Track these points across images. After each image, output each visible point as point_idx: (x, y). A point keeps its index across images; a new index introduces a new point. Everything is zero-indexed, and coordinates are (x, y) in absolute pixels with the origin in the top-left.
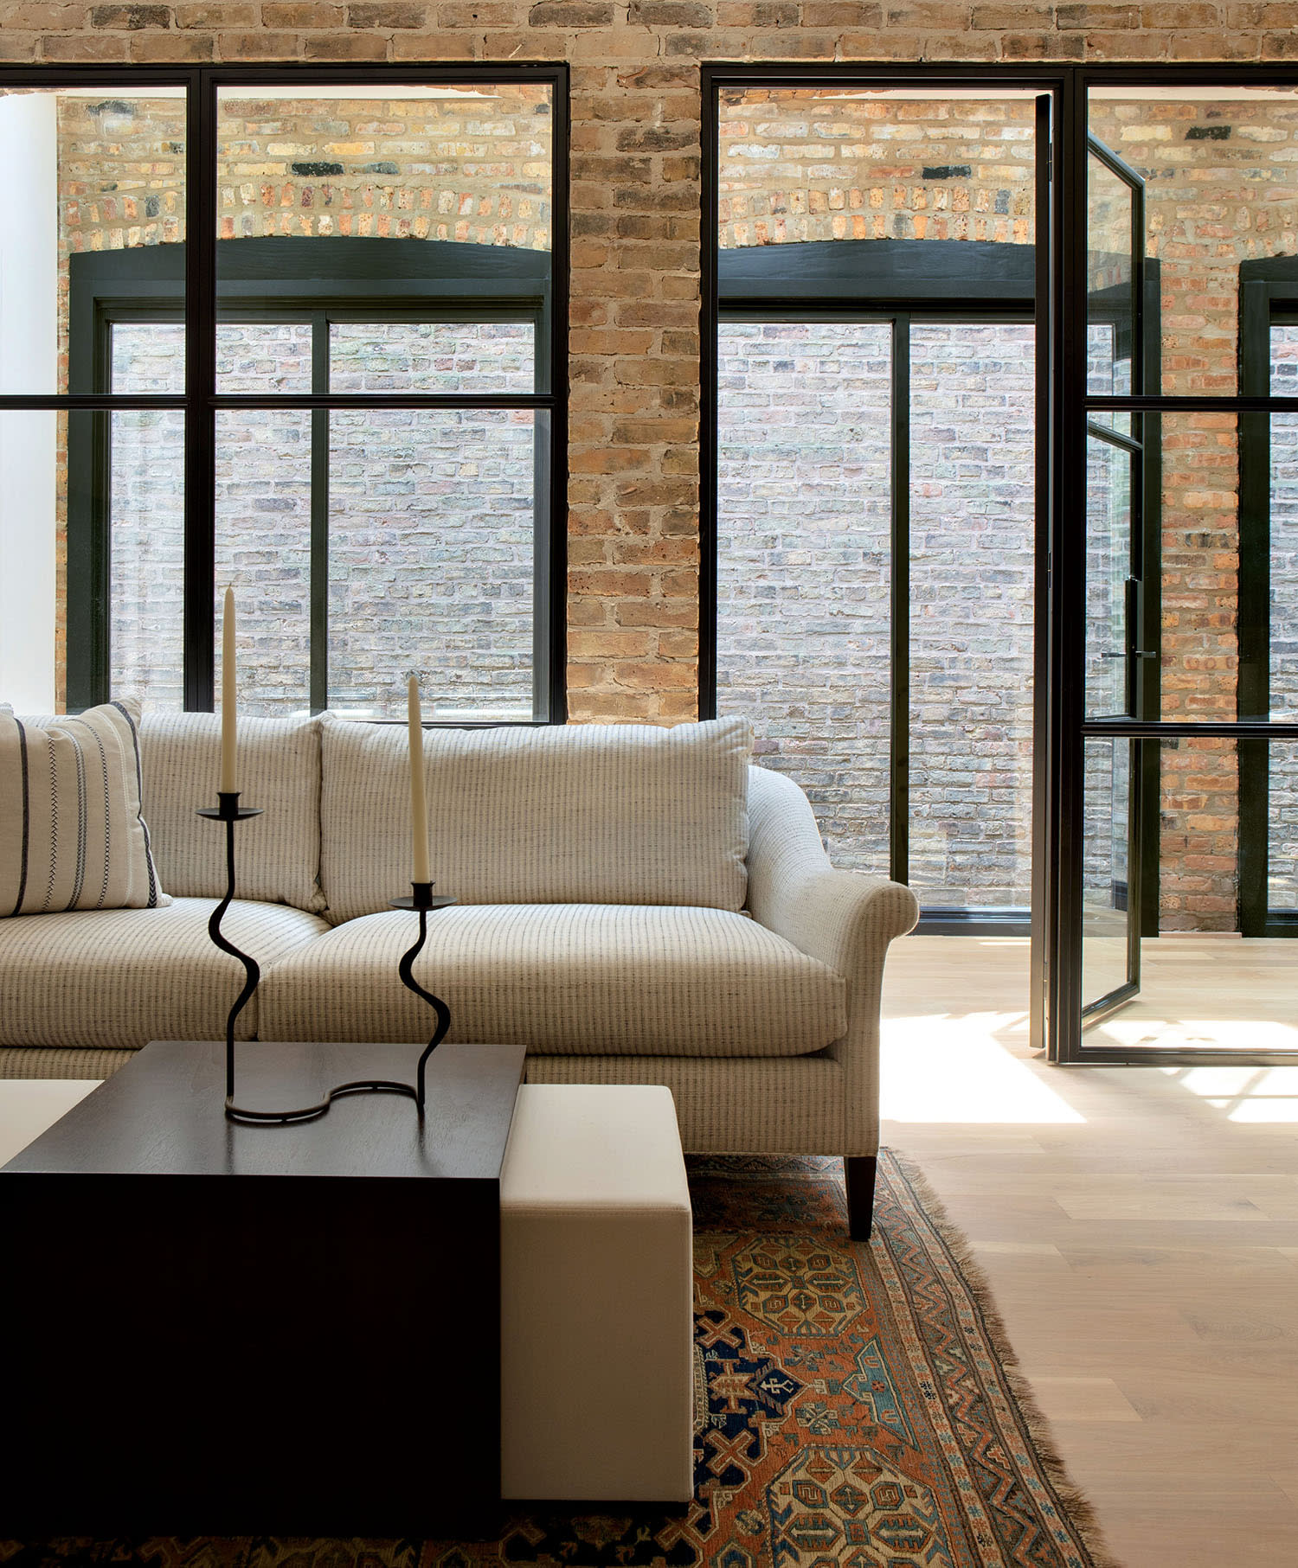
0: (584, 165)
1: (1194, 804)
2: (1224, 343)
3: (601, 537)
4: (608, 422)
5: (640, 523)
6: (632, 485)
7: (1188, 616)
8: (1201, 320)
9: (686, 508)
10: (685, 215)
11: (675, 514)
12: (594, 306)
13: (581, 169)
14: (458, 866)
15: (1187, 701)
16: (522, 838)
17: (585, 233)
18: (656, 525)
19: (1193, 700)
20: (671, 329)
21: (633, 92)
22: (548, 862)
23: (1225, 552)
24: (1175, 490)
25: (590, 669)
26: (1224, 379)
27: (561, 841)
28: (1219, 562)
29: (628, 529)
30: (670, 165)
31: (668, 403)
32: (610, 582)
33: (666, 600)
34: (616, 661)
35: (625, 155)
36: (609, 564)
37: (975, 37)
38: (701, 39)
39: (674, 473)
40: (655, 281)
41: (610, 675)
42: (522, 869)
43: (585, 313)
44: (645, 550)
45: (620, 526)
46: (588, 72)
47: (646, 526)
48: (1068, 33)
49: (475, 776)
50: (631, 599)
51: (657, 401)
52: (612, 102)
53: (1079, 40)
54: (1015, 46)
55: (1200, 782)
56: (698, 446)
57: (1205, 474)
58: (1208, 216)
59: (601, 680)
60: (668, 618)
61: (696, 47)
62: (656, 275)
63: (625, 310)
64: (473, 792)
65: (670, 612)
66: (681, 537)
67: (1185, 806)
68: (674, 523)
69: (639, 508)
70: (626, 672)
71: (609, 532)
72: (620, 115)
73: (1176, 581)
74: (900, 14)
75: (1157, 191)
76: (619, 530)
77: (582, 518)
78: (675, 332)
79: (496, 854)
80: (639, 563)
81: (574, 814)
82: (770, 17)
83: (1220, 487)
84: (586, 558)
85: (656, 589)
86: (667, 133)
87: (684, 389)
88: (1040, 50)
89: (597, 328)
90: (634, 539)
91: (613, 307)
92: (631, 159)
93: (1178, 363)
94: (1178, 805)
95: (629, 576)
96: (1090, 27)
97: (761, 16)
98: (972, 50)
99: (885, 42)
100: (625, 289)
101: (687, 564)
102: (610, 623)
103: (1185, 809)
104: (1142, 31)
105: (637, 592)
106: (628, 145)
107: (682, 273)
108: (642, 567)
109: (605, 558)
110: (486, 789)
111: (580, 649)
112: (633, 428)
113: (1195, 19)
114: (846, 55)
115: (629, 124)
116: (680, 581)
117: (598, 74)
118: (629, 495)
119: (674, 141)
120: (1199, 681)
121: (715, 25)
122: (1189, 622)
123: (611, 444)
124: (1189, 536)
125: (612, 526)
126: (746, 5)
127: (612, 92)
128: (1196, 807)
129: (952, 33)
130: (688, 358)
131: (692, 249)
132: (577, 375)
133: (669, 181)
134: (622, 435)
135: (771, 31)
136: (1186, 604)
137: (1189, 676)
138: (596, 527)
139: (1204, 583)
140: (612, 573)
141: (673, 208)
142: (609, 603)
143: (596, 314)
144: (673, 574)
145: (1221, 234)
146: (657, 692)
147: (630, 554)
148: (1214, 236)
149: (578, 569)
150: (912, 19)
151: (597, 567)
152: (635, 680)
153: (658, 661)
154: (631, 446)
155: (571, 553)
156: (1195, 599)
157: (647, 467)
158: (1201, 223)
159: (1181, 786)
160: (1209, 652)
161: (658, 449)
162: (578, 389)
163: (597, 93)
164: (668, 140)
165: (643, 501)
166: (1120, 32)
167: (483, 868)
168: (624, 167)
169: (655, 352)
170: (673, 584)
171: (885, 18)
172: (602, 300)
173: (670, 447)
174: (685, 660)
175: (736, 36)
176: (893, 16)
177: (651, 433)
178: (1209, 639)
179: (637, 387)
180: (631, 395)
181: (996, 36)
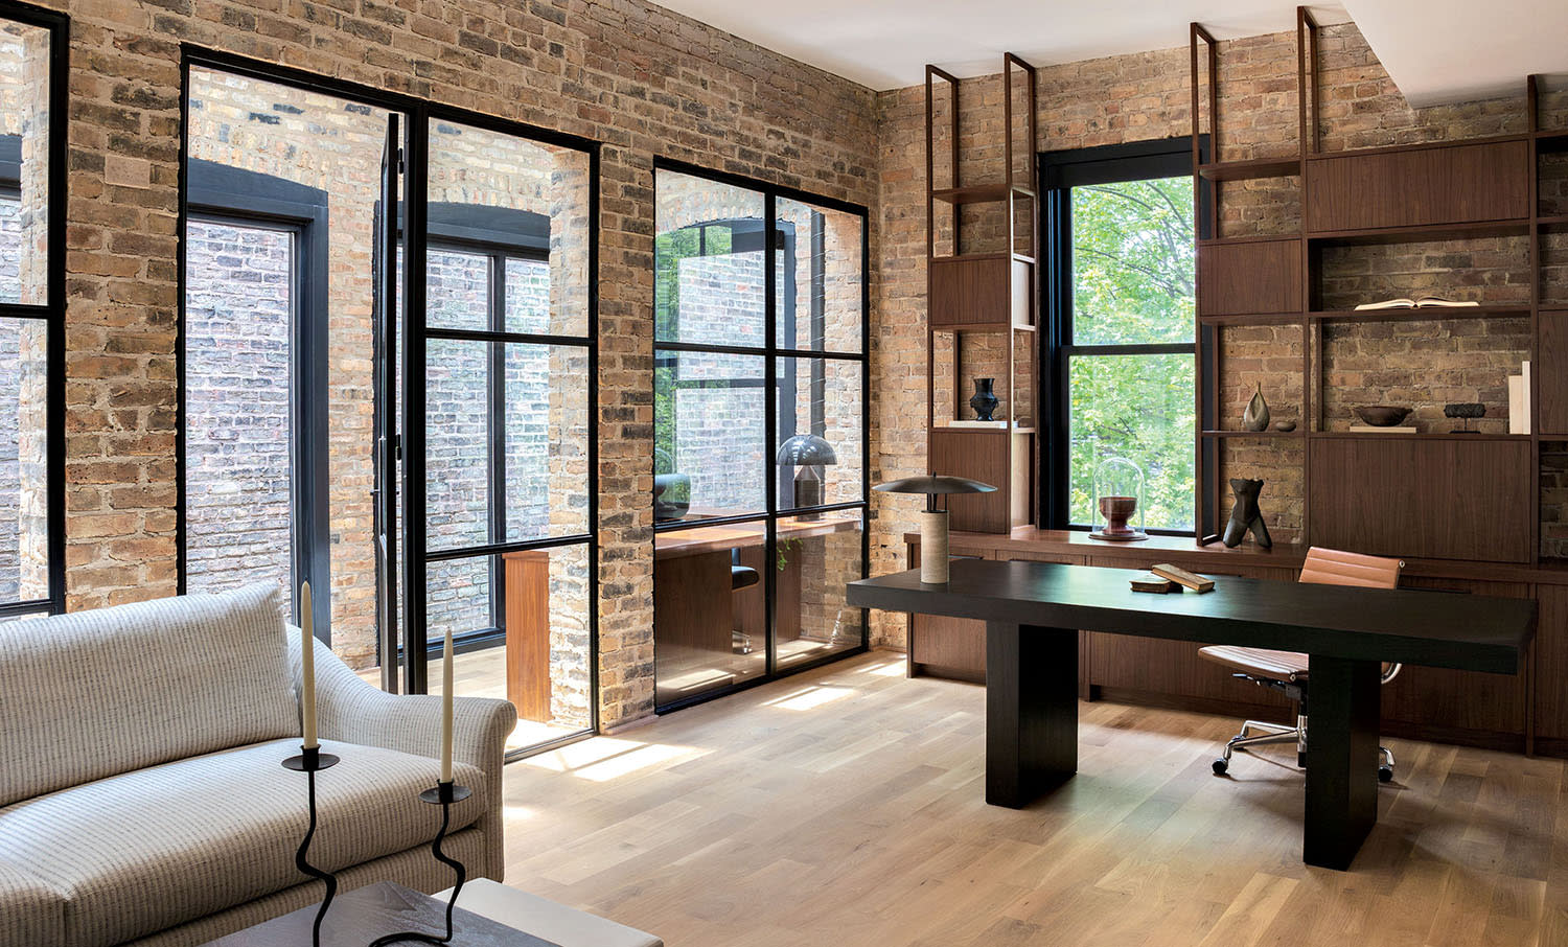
0: (83, 109)
1: (349, 581)
2: (365, 256)
3: (96, 433)
4: (102, 334)
5: (130, 421)
6: (123, 389)
7: (343, 448)
8: (352, 238)
9: (167, 407)
10: (167, 165)
11: (158, 413)
12: (92, 232)
13: (80, 111)
14: (80, 747)
15: (344, 509)
16: (136, 712)
17: (84, 168)
18: (143, 422)
19: (348, 508)
20: (156, 259)
21: (126, 54)
22: (161, 727)
23: (366, 402)
24: (336, 358)
25: (89, 549)
26: (365, 280)
27: (170, 707)
28: (362, 409)
29: (119, 426)
30: (155, 122)
31: (152, 320)
32: (105, 472)
33: (151, 485)
34: (112, 539)
35: (119, 107)
36: (104, 458)
37: (367, 68)
38: (183, 24)
39: (158, 379)
40: (142, 217)
41: (106, 552)
42: (140, 739)
43: (83, 236)
44: (133, 444)
45: (113, 424)
46: (88, 28)
47: (135, 423)
48: (422, 79)
49: (80, 665)
50: (122, 485)
51: (144, 318)
52: (108, 59)
53: (428, 85)
54: (391, 80)
55: (352, 565)
56: (175, 356)
57: (354, 346)
58: (357, 166)
59: (99, 557)
60: (153, 500)
61: (177, 29)
62: (143, 212)
63: (117, 238)
64: (83, 680)
65: (154, 494)
66: (163, 431)
67: (344, 583)
68: (157, 421)
69: (128, 408)
70: (119, 548)
71: (104, 429)
72: (115, 70)
73: (337, 423)
74: (323, 40)
75: (326, 143)
76: (112, 427)
77: (81, 417)
78: (159, 262)
79: (115, 730)
80: (129, 455)
81: (176, 682)
82: (234, 19)
83: (362, 356)
84: (84, 452)
85: (143, 476)
86: (154, 95)
87: (165, 309)
88: (406, 87)
89: (93, 252)
90: (124, 434)
91: (107, 235)
92: (124, 111)
93: (338, 267)
94: (340, 583)
95: (120, 466)
96: (433, 79)
97: (228, 17)
98: (366, 77)
99: (314, 59)
100: (118, 221)
101: (168, 454)
102: (105, 507)
103: (345, 586)
104: (461, 88)
105: (127, 480)
106: (121, 98)
107: (164, 212)
108: (130, 458)
109: (100, 452)
110: (94, 675)
111: (78, 531)
112: (125, 340)
113: (487, 88)
114: (287, 62)
115: (124, 81)
116: (163, 469)
117: (98, 34)
118: (120, 397)
119: (159, 103)
120: (351, 493)
121: (194, 16)
122: (345, 452)
123: (105, 353)
124: (344, 391)
125: (106, 424)
126: (217, 5)
127: (108, 50)
128: (351, 583)
129: (355, 62)
130: (168, 284)
131: (173, 193)
132: (75, 292)
133: (154, 134)
134: (114, 345)
135: (235, 32)
136: (343, 440)
137: (346, 491)
138: (93, 425)
139: (354, 424)
140: (105, 464)
141: (157, 158)
142: (103, 490)
143: (92, 239)
144: (157, 463)
145: (364, 180)
146: (144, 563)
147: (121, 447)
148: (360, 180)
149: (76, 462)
150: (330, 46)
151: (94, 460)
152: (128, 555)
153: (146, 536)
154: (121, 355)
155: (70, 448)
156: (348, 435)
157: (135, 373)
158: (353, 171)
159: (341, 570)
160: (357, 473)
161: (144, 358)
162: (75, 303)
163: (95, 49)
164: (154, 100)
165: (132, 402)
166: (450, 85)
167: (105, 745)
168: (117, 117)
169: (142, 277)
170: (156, 472)
171: (313, 41)
172: (97, 227)
173: (154, 357)
174: (167, 534)
175: (210, 28)
176: (318, 40)
177: (138, 346)
178: (357, 464)
179: (127, 306)
180: (121, 312)
181: (381, 71)
